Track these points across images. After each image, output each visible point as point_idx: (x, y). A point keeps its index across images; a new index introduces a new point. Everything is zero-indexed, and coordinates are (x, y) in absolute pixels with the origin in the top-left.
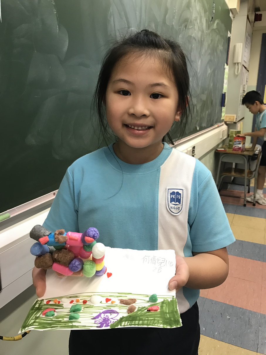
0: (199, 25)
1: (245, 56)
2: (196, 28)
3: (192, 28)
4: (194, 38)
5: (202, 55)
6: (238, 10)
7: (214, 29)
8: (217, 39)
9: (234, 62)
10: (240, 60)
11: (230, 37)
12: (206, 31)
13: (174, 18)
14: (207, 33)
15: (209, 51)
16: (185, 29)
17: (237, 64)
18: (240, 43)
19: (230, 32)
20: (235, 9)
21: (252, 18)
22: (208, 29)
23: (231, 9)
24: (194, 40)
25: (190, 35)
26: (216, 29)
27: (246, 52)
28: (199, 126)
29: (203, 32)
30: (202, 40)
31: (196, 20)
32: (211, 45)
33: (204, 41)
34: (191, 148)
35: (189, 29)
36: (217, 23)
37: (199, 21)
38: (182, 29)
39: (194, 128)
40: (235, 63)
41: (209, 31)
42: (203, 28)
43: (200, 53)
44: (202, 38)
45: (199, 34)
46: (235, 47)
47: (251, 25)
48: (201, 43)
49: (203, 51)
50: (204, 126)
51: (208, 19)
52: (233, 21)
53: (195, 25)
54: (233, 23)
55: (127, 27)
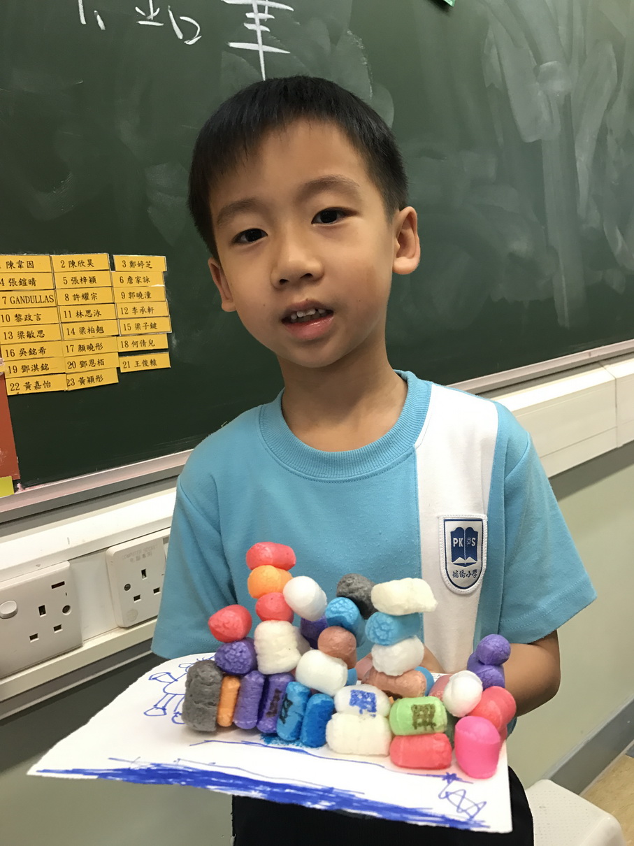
55: (534, 63)
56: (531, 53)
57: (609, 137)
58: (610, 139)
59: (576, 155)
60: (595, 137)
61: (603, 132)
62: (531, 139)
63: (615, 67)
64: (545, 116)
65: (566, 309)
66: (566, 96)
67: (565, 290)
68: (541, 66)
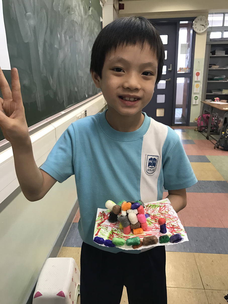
0: (78, 11)
2: (76, 14)
3: (73, 14)
4: (76, 22)
5: (84, 36)
7: (90, 15)
8: (93, 23)
11: (102, 22)
12: (84, 16)
13: (59, 5)
14: (85, 18)
15: (88, 33)
16: (68, 14)
19: (102, 18)
21: (117, 6)
22: (86, 15)
24: (76, 24)
25: (73, 19)
26: (91, 14)
28: (87, 94)
29: (82, 17)
30: (81, 24)
31: (76, 7)
32: (89, 28)
33: (83, 25)
34: (84, 112)
35: (71, 14)
36: (92, 10)
37: (78, 8)
38: (66, 14)
39: (84, 95)
41: (87, 16)
42: (81, 14)
43: (82, 35)
44: (82, 22)
45: (80, 19)
47: (117, 13)
48: (81, 26)
49: (84, 33)
50: (91, 94)
51: (84, 6)
52: (103, 9)
53: (75, 11)
54: (103, 10)
55: (25, 12)
56: (24, 8)
57: (46, 43)
58: (47, 44)
59: (39, 49)
60: (43, 43)
61: (45, 42)
62: (26, 41)
63: (46, 18)
64: (29, 33)
65: (40, 105)
66: (34, 27)
67: (39, 98)
68: (27, 14)
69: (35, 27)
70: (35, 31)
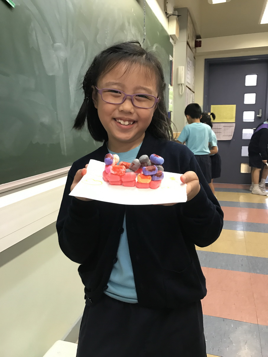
1: (188, 78)
6: (177, 36)
9: (178, 83)
10: (183, 82)
11: (172, 60)
13: (106, 38)
17: (180, 85)
18: (182, 67)
19: (172, 56)
20: (175, 35)
21: (192, 44)
23: (170, 35)
26: (155, 51)
27: (189, 74)
40: (179, 85)
46: (177, 69)
47: (192, 51)
52: (174, 46)
54: (174, 48)
55: (52, 42)
56: (50, 38)
59: (69, 84)
60: (77, 77)
62: (51, 74)
63: (84, 51)
64: (57, 66)
65: (65, 148)
67: (65, 140)
68: (55, 44)
69: (66, 59)
70: (65, 64)
